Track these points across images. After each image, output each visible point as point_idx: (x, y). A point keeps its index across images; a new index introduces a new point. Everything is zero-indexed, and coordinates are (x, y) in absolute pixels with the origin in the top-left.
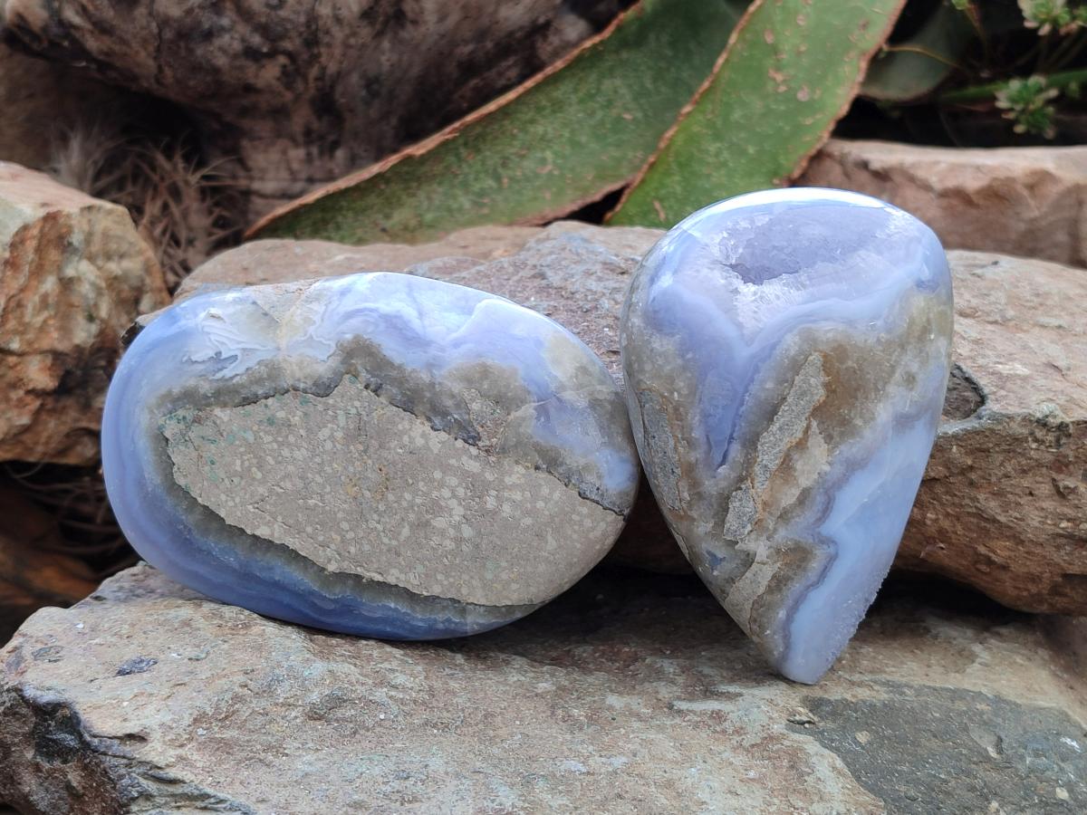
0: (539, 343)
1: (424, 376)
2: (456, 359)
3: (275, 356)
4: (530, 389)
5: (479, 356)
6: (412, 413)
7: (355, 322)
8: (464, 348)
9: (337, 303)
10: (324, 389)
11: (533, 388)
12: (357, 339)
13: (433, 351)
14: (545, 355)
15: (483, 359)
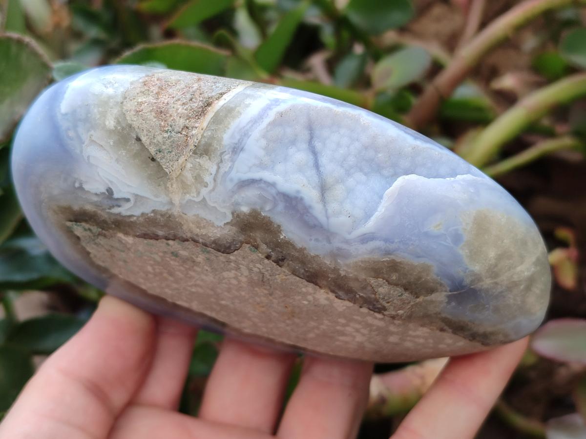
0: (457, 238)
1: (328, 263)
2: (361, 253)
3: (170, 209)
4: (442, 282)
5: (388, 253)
6: (316, 285)
7: (251, 194)
8: (372, 245)
9: (230, 164)
10: (224, 248)
11: (445, 282)
12: (255, 214)
13: (336, 243)
14: (463, 252)
15: (392, 257)
